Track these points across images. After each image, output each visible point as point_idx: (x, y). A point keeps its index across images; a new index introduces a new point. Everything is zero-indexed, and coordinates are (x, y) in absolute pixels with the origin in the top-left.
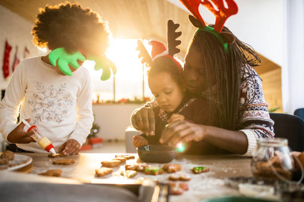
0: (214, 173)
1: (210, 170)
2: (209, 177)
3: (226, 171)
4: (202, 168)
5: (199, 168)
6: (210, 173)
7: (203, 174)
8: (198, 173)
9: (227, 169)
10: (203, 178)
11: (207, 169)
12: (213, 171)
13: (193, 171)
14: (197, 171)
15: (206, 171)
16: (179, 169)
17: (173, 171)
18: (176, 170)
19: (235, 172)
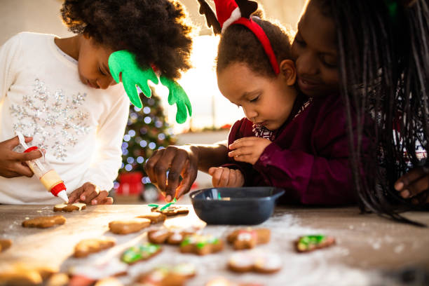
0: (345, 252)
1: (339, 241)
2: (331, 262)
3: (377, 246)
4: (318, 238)
5: (311, 237)
6: (337, 251)
7: (319, 255)
8: (306, 251)
9: (380, 240)
10: (316, 265)
11: (330, 240)
12: (346, 244)
13: (296, 247)
14: (302, 247)
15: (327, 246)
16: (263, 241)
17: (247, 247)
18: (254, 243)
19: (399, 249)
